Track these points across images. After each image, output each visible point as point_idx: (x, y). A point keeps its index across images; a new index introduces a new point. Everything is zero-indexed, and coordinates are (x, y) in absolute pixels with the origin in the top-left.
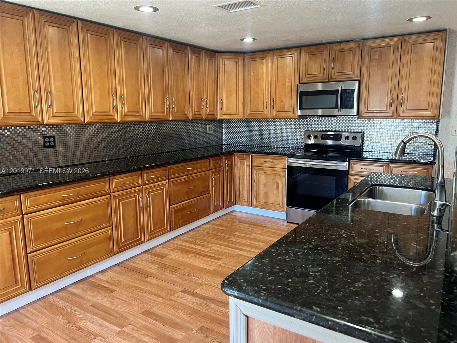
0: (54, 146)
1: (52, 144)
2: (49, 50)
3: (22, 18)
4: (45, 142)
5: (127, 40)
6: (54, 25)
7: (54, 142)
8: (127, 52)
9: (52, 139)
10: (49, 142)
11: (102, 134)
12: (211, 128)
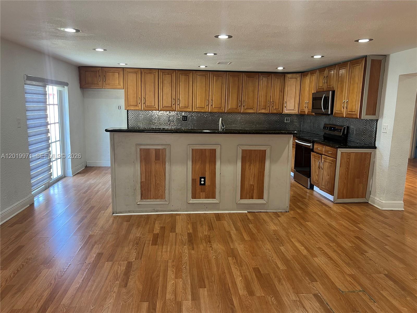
0: (186, 120)
1: (186, 119)
2: (180, 84)
3: (171, 74)
4: (183, 118)
5: (217, 76)
6: (184, 74)
7: (187, 119)
8: (216, 81)
9: (186, 118)
10: (185, 118)
11: (209, 117)
12: (289, 119)
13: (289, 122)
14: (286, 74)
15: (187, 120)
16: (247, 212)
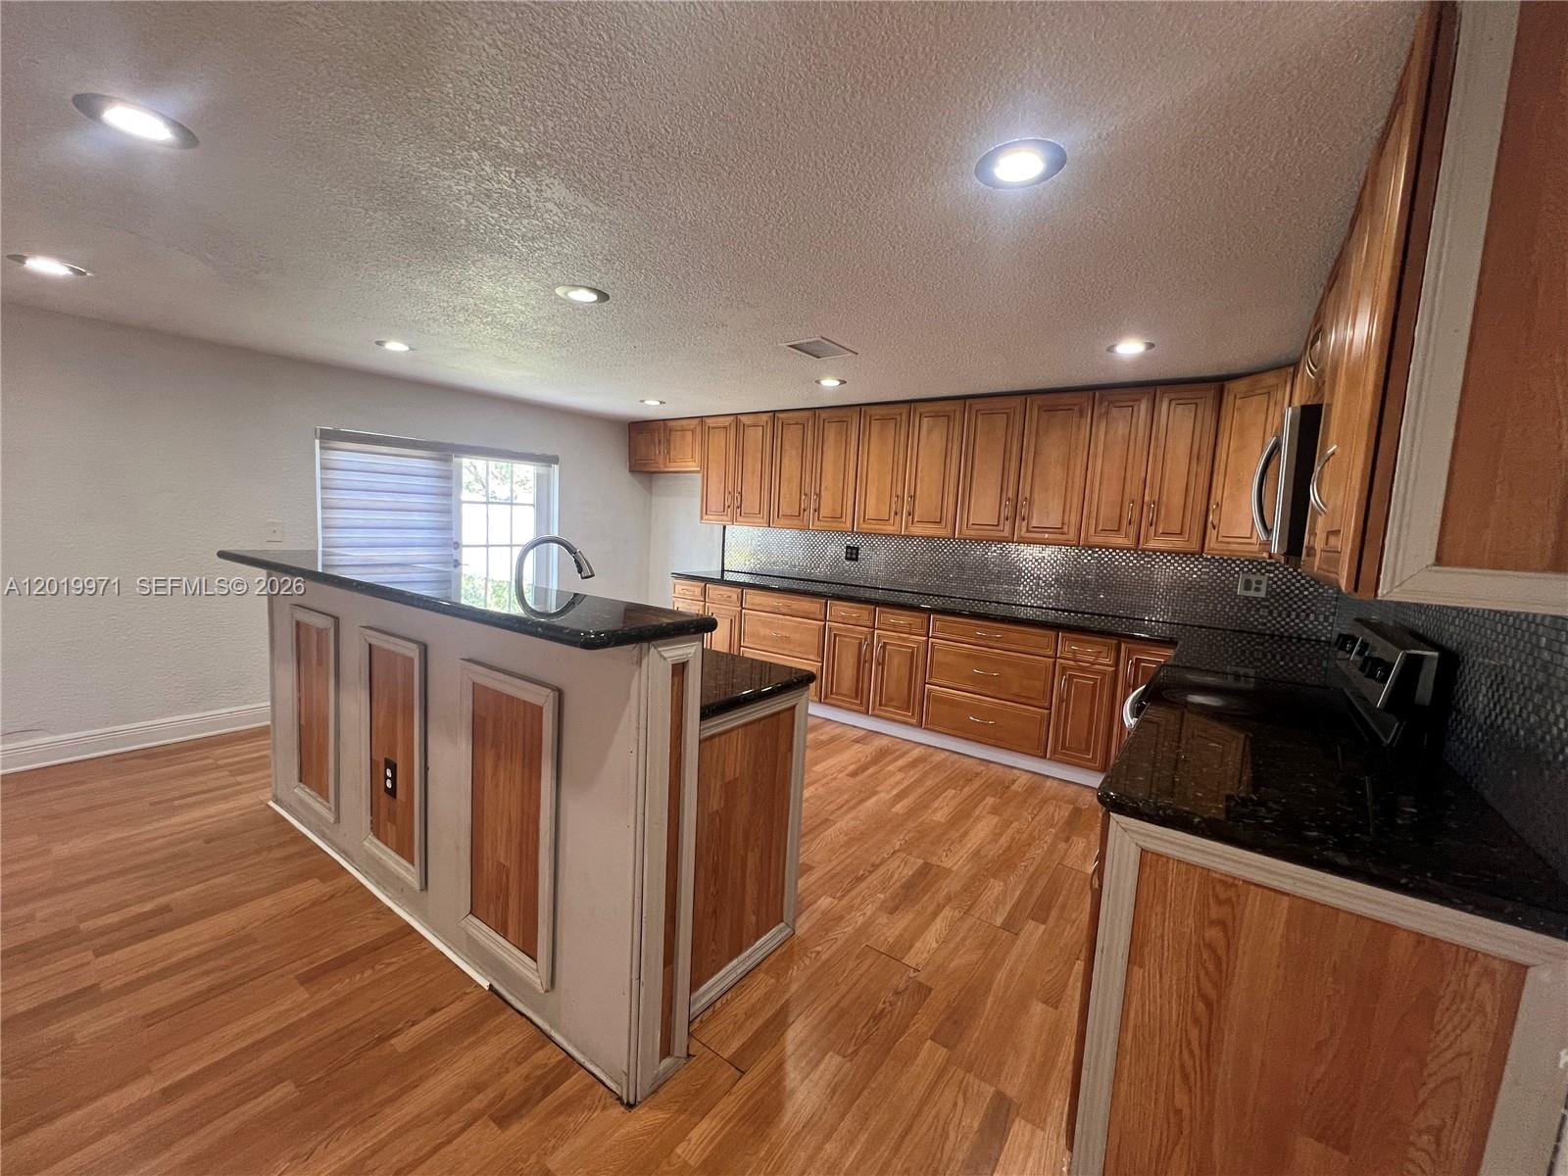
0: (856, 560)
1: (854, 556)
4: (846, 553)
7: (857, 554)
8: (929, 432)
9: (854, 551)
10: (851, 554)
11: (921, 554)
12: (1259, 582)
13: (1262, 594)
14: (1226, 383)
15: (857, 557)
16: (485, 984)
